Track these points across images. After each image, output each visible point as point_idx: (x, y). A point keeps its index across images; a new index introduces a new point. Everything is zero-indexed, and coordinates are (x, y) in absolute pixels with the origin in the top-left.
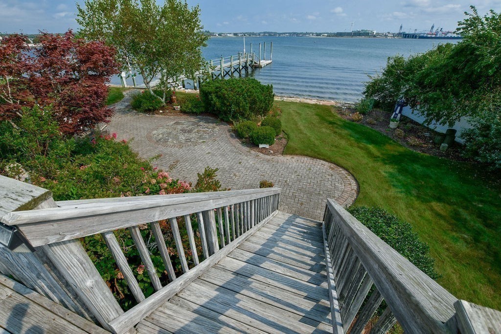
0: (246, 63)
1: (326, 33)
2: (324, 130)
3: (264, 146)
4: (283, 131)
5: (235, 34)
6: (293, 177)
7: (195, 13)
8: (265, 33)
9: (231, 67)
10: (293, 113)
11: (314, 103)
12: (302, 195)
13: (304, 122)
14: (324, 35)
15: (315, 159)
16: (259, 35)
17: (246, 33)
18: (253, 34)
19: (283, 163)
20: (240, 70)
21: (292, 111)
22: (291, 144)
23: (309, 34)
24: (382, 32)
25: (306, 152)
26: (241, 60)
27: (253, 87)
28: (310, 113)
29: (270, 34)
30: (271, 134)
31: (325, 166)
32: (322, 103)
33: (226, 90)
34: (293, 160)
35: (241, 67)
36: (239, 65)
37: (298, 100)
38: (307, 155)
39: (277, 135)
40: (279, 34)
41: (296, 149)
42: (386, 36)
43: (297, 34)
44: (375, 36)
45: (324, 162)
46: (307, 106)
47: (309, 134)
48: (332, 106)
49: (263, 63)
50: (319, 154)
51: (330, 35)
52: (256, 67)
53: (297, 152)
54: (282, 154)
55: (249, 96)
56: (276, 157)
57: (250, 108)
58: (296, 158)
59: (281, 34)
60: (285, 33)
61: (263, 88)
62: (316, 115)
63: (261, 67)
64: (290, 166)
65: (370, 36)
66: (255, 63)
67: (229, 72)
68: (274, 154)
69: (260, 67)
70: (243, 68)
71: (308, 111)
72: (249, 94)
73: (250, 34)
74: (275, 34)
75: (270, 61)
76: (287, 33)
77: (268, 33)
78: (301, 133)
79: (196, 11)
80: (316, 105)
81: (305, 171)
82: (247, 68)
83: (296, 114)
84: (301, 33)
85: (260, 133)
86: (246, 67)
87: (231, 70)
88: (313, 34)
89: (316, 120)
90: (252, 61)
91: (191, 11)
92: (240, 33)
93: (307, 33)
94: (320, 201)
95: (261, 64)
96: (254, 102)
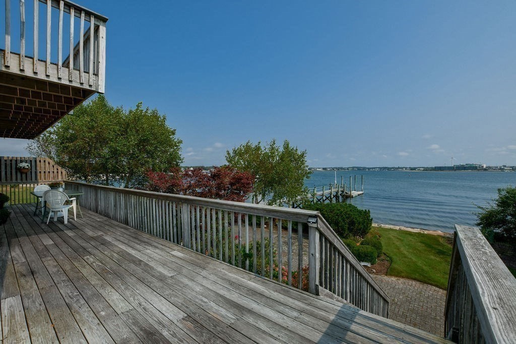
0: (337, 193)
1: (423, 168)
2: (432, 257)
3: (366, 265)
4: (385, 254)
5: (324, 169)
6: (401, 297)
7: (302, 155)
8: (353, 168)
9: (323, 195)
10: (394, 239)
11: (417, 232)
12: (414, 315)
13: (407, 247)
14: (420, 170)
15: (426, 285)
16: (348, 169)
17: (335, 168)
18: (342, 168)
19: (388, 283)
20: (331, 198)
21: (392, 237)
22: (394, 265)
23: (402, 168)
24: (495, 165)
25: (413, 276)
26: (333, 190)
27: (351, 211)
28: (413, 240)
29: (359, 169)
30: (372, 253)
31: (440, 293)
32: (426, 232)
33: (326, 211)
34: (400, 282)
35: (332, 196)
36: (331, 194)
37: (397, 228)
38: (415, 279)
39: (378, 257)
40: (368, 168)
41: (401, 271)
42: (501, 169)
43: (389, 169)
44: (485, 170)
45: (437, 289)
46: (410, 234)
47: (414, 259)
48: (439, 236)
49: (354, 193)
50: (429, 280)
51: (426, 169)
52: (347, 197)
53: (403, 274)
54: (386, 275)
55: (348, 218)
56: (379, 277)
57: (349, 228)
58: (402, 280)
59: (371, 168)
60: (374, 168)
61: (360, 212)
62: (421, 242)
63: (352, 197)
64: (397, 287)
65: (479, 170)
66: (346, 193)
67: (320, 199)
68: (377, 273)
69: (350, 197)
70: (334, 196)
71: (410, 238)
72: (347, 215)
73: (338, 169)
74: (364, 168)
75: (361, 192)
76: (377, 168)
77: (357, 168)
78: (405, 257)
79: (304, 154)
80: (419, 234)
81: (414, 294)
82: (338, 197)
83: (397, 240)
84: (392, 168)
85: (361, 251)
86: (336, 196)
87: (323, 198)
88: (406, 168)
89: (421, 246)
90: (343, 191)
91: (300, 154)
92: (329, 168)
93: (399, 168)
94: (438, 326)
95: (352, 194)
96: (352, 223)
